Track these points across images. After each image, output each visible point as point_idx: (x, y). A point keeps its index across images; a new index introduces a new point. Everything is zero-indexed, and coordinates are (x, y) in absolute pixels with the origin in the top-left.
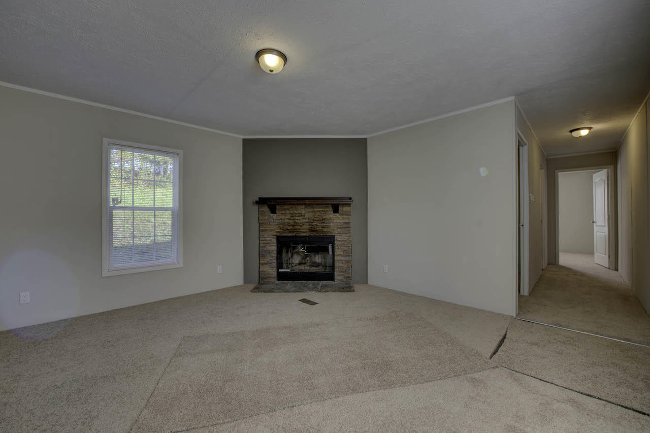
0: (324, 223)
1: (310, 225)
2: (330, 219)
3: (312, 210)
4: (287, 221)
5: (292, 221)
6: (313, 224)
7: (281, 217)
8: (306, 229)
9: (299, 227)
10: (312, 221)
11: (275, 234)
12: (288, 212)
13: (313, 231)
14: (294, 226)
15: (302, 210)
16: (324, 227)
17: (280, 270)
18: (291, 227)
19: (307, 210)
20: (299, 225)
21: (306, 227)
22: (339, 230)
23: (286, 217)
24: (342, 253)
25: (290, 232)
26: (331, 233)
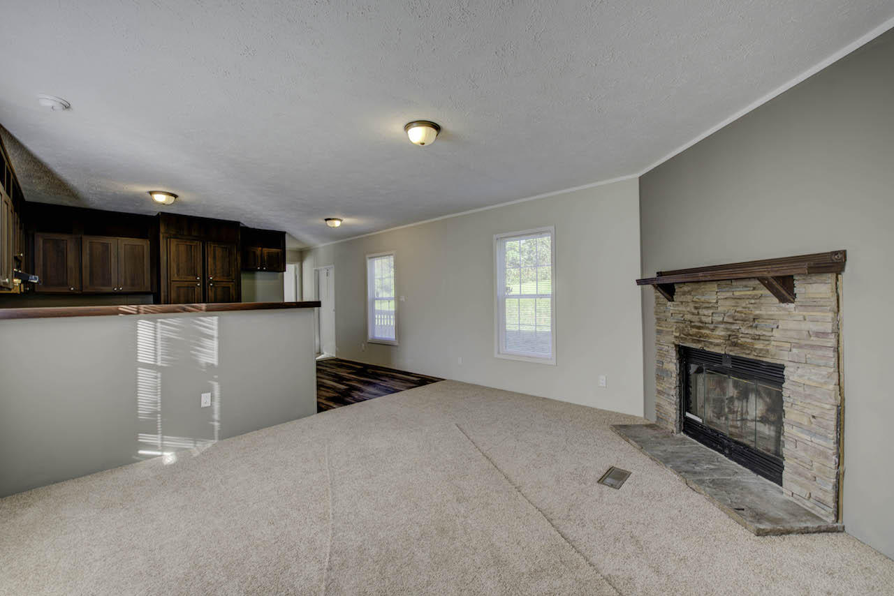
0: (756, 327)
1: (728, 329)
2: (771, 318)
3: (729, 294)
4: (688, 317)
5: (695, 318)
6: (734, 327)
7: (680, 309)
8: (719, 338)
9: (707, 332)
10: (731, 320)
11: (673, 340)
12: (689, 298)
13: (735, 344)
14: (699, 328)
15: (711, 294)
16: (757, 338)
17: (688, 415)
18: (695, 330)
19: (722, 295)
20: (708, 328)
21: (720, 332)
22: (795, 351)
23: (688, 309)
24: (805, 421)
25: (694, 341)
26: (773, 356)
